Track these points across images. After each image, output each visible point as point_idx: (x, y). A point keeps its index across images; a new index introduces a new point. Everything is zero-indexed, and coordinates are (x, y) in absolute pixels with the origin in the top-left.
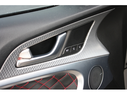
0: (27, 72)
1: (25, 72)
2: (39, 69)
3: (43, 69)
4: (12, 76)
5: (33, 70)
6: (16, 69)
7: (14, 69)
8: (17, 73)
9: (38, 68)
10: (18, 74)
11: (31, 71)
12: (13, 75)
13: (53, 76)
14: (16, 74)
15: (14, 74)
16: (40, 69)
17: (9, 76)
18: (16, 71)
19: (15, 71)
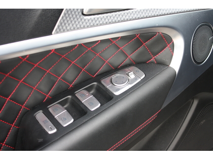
0: (99, 24)
1: (95, 24)
2: (117, 21)
3: (122, 21)
4: (76, 28)
5: (108, 23)
6: (82, 16)
7: (80, 16)
8: (84, 24)
9: (115, 18)
10: (86, 26)
11: (105, 22)
12: (78, 26)
13: (138, 35)
14: (82, 26)
15: (80, 26)
16: (119, 22)
17: (72, 28)
18: (83, 20)
19: (81, 20)
